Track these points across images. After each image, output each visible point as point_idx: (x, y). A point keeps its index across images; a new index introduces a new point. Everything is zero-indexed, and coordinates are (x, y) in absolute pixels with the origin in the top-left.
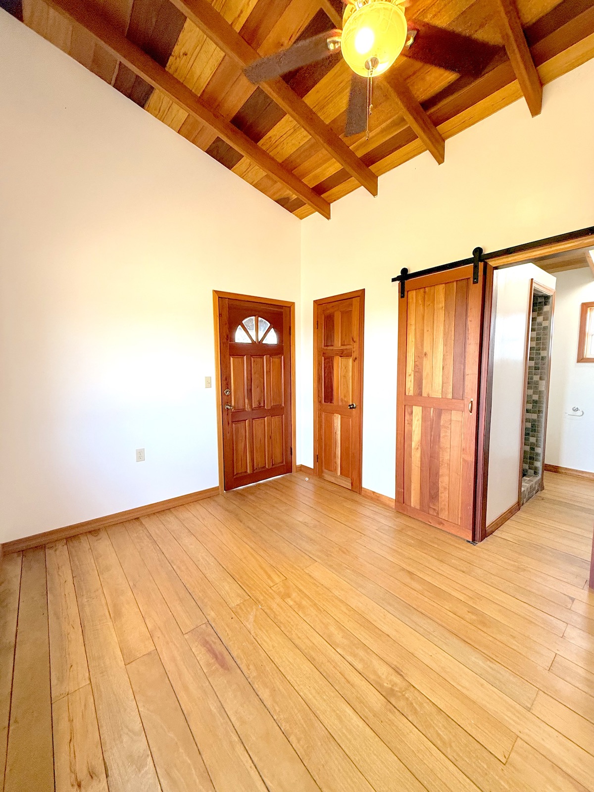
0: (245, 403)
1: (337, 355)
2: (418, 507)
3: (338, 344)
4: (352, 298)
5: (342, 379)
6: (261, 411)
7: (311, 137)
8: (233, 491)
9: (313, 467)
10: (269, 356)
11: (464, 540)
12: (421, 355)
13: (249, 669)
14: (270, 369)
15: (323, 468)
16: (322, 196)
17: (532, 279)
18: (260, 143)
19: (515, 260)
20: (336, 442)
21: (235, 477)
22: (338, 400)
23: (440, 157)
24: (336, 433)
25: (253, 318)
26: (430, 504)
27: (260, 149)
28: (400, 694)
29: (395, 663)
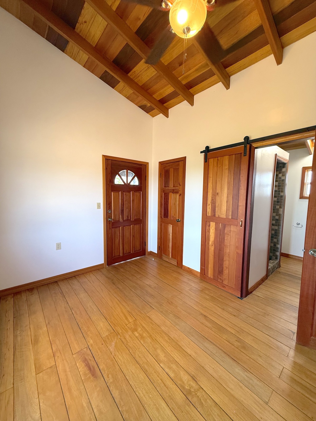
0: (119, 217)
1: (171, 192)
2: (212, 277)
3: (171, 186)
4: (179, 161)
5: (173, 205)
6: (128, 221)
7: (157, 72)
8: (112, 266)
9: (157, 253)
10: (134, 191)
11: (236, 296)
12: (215, 194)
13: (108, 377)
14: (134, 199)
15: (162, 253)
16: (164, 105)
17: (276, 154)
18: (129, 74)
19: (267, 144)
20: (169, 240)
21: (113, 258)
22: (171, 217)
23: (227, 86)
24: (169, 235)
25: (125, 170)
26: (219, 276)
27: (129, 77)
28: (194, 393)
29: (193, 373)
